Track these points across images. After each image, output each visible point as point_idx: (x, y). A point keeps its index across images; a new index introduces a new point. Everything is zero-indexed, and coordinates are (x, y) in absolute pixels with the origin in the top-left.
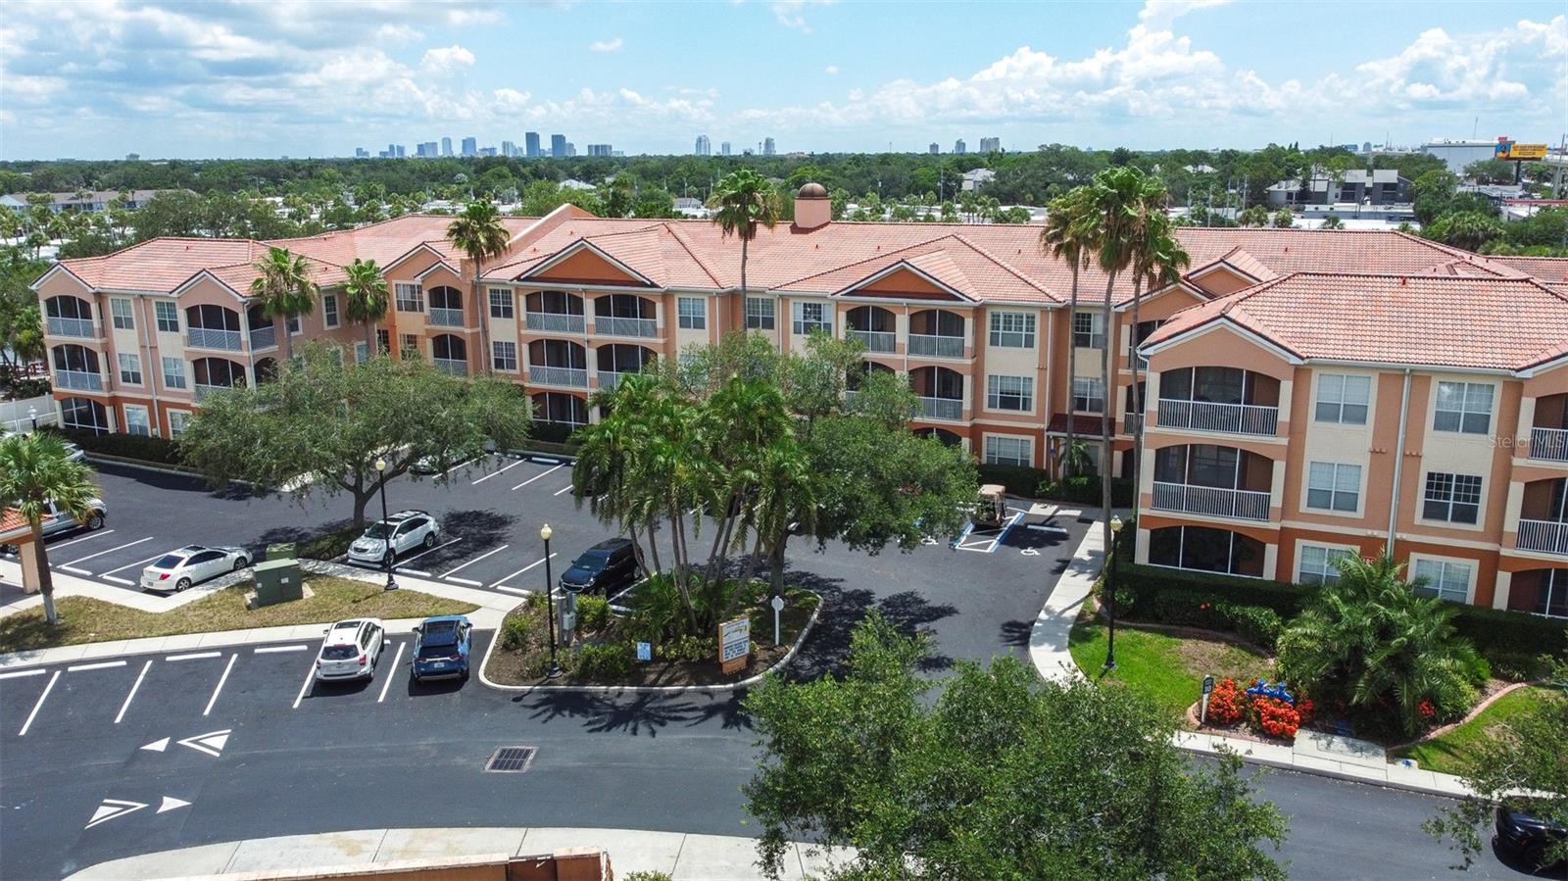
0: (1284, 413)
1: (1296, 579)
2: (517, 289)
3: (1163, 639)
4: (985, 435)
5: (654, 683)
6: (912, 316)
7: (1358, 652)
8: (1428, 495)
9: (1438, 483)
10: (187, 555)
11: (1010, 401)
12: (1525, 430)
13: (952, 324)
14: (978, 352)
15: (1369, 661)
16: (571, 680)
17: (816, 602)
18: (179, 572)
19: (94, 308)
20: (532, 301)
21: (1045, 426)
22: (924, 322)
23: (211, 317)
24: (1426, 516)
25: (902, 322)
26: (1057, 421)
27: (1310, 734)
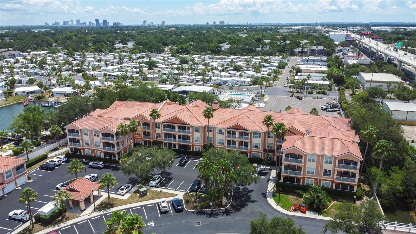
0: (303, 160)
1: (305, 184)
2: (161, 124)
3: (286, 195)
4: (252, 152)
5: (213, 208)
6: (239, 133)
7: (314, 200)
8: (324, 172)
9: (325, 171)
10: (125, 188)
11: (256, 147)
12: (337, 164)
13: (247, 134)
14: (251, 139)
15: (316, 201)
16: (200, 208)
17: (232, 190)
18: (125, 191)
19: (80, 132)
20: (165, 126)
21: (262, 151)
22: (241, 134)
23: (107, 135)
24: (324, 175)
25: (237, 134)
26: (265, 150)
27: (308, 211)
